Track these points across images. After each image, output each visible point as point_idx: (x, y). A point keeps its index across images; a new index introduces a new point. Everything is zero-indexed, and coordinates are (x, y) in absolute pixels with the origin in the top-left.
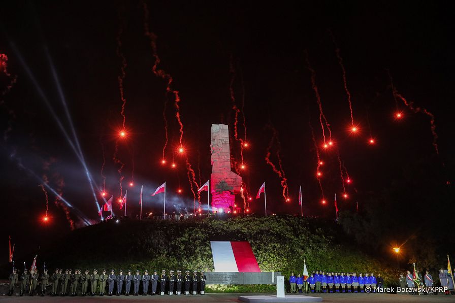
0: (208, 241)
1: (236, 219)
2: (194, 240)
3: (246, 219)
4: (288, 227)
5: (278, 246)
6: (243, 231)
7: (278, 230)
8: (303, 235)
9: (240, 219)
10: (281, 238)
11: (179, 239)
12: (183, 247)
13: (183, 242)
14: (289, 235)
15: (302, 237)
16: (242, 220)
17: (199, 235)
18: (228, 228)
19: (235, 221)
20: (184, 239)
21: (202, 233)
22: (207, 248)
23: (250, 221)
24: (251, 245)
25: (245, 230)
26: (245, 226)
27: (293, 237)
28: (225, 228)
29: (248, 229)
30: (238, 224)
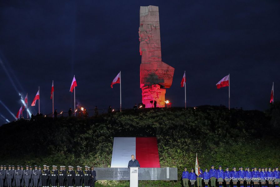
0: (112, 137)
1: (148, 114)
2: (98, 136)
3: (159, 114)
4: (206, 121)
5: (188, 141)
6: (154, 126)
7: (194, 124)
8: (220, 129)
9: (153, 113)
10: (195, 133)
11: (82, 136)
12: (85, 143)
13: (86, 139)
14: (204, 129)
15: (218, 131)
16: (155, 115)
17: (105, 131)
18: (138, 123)
19: (147, 116)
20: (88, 135)
21: (108, 128)
22: (110, 144)
23: (164, 115)
24: (159, 141)
25: (157, 125)
26: (156, 121)
27: (208, 131)
28: (134, 124)
29: (160, 124)
30: (149, 118)
